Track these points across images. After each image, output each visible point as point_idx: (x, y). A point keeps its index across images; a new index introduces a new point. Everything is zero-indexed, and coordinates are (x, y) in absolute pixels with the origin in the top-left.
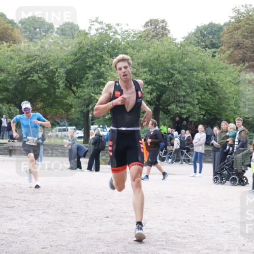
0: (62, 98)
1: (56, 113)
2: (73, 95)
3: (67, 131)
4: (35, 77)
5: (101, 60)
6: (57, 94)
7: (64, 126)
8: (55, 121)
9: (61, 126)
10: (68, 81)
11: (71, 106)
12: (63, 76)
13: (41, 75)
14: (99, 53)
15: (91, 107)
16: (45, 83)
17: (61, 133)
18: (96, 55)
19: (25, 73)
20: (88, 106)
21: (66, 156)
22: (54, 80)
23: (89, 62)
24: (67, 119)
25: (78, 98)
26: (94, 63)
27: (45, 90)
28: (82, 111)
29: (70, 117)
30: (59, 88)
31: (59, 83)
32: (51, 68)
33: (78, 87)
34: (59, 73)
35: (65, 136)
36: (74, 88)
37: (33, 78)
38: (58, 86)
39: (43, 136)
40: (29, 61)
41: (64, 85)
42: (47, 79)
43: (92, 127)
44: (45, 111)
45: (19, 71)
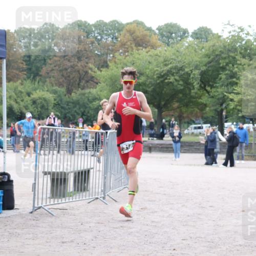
0: (197, 98)
1: (192, 113)
2: (207, 94)
3: (202, 128)
4: (172, 79)
5: (234, 61)
6: (192, 94)
7: (200, 124)
8: (191, 120)
9: (196, 124)
10: (202, 82)
11: (205, 105)
12: (197, 78)
13: (177, 78)
14: (232, 54)
15: (224, 106)
16: (181, 85)
17: (196, 130)
18: (229, 56)
19: (162, 76)
20: (221, 105)
21: (201, 153)
22: (189, 81)
23: (223, 63)
24: (202, 117)
25: (213, 97)
26: (227, 64)
27: (181, 91)
28: (216, 110)
29: (205, 116)
30: (194, 89)
31: (194, 84)
32: (187, 70)
33: (212, 87)
34: (194, 74)
35: (200, 133)
36: (208, 88)
37: (170, 81)
38: (193, 87)
39: (180, 134)
40: (166, 65)
41: (198, 85)
42: (183, 80)
43: (226, 125)
44: (181, 110)
45: (157, 74)
